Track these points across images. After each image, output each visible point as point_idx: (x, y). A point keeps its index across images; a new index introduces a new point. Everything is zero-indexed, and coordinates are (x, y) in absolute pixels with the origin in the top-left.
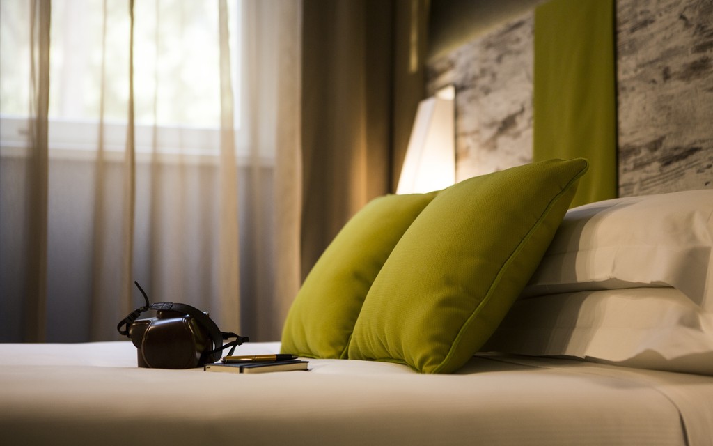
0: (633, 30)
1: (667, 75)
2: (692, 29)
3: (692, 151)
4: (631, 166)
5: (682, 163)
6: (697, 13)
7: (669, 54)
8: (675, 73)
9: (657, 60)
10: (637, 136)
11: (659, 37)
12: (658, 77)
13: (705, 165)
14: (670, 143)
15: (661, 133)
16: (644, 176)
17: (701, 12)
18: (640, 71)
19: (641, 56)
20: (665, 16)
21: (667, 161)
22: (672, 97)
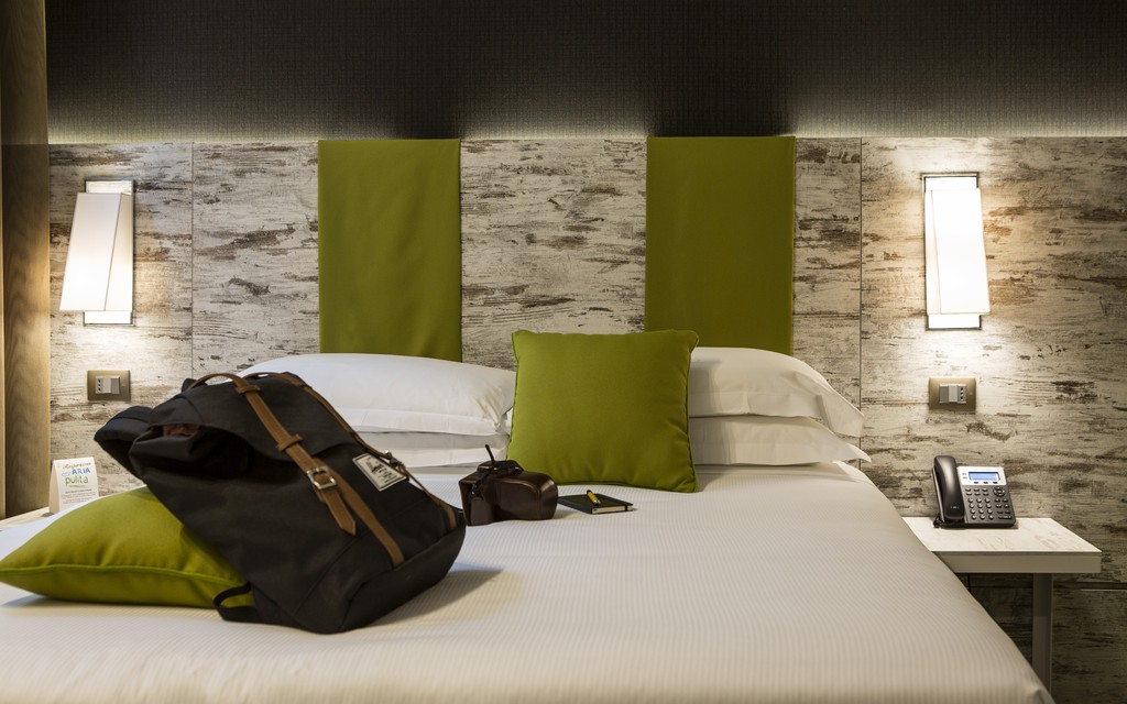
0: (484, 197)
1: (531, 240)
2: (565, 213)
3: (563, 300)
4: (482, 302)
5: (550, 307)
6: (570, 202)
7: (535, 224)
8: (542, 240)
9: (518, 226)
10: (489, 280)
11: (522, 210)
12: (521, 239)
13: (580, 312)
14: (534, 291)
15: (524, 282)
16: (498, 312)
17: (576, 203)
18: (493, 230)
19: (495, 219)
20: (528, 195)
21: (531, 304)
22: (538, 257)
